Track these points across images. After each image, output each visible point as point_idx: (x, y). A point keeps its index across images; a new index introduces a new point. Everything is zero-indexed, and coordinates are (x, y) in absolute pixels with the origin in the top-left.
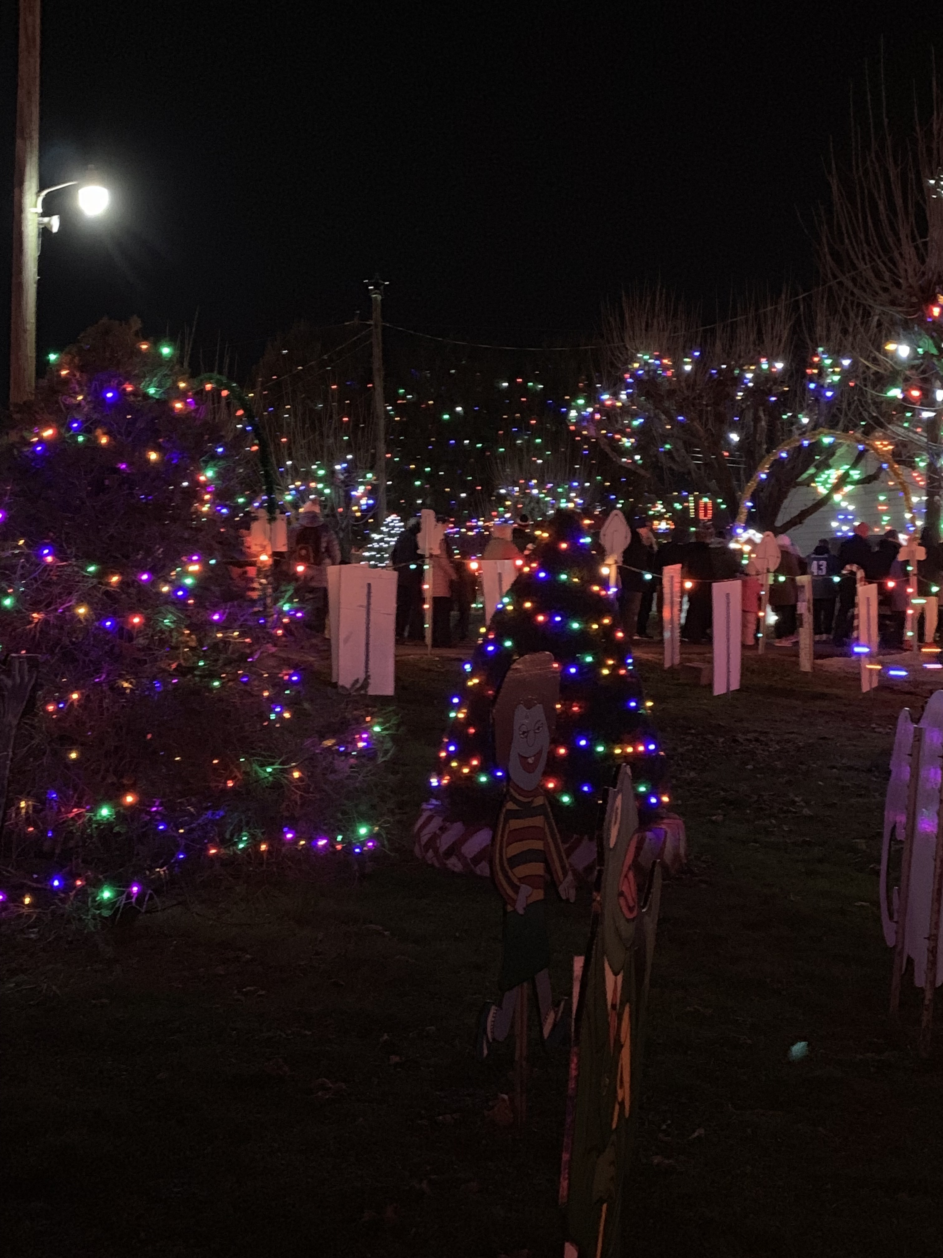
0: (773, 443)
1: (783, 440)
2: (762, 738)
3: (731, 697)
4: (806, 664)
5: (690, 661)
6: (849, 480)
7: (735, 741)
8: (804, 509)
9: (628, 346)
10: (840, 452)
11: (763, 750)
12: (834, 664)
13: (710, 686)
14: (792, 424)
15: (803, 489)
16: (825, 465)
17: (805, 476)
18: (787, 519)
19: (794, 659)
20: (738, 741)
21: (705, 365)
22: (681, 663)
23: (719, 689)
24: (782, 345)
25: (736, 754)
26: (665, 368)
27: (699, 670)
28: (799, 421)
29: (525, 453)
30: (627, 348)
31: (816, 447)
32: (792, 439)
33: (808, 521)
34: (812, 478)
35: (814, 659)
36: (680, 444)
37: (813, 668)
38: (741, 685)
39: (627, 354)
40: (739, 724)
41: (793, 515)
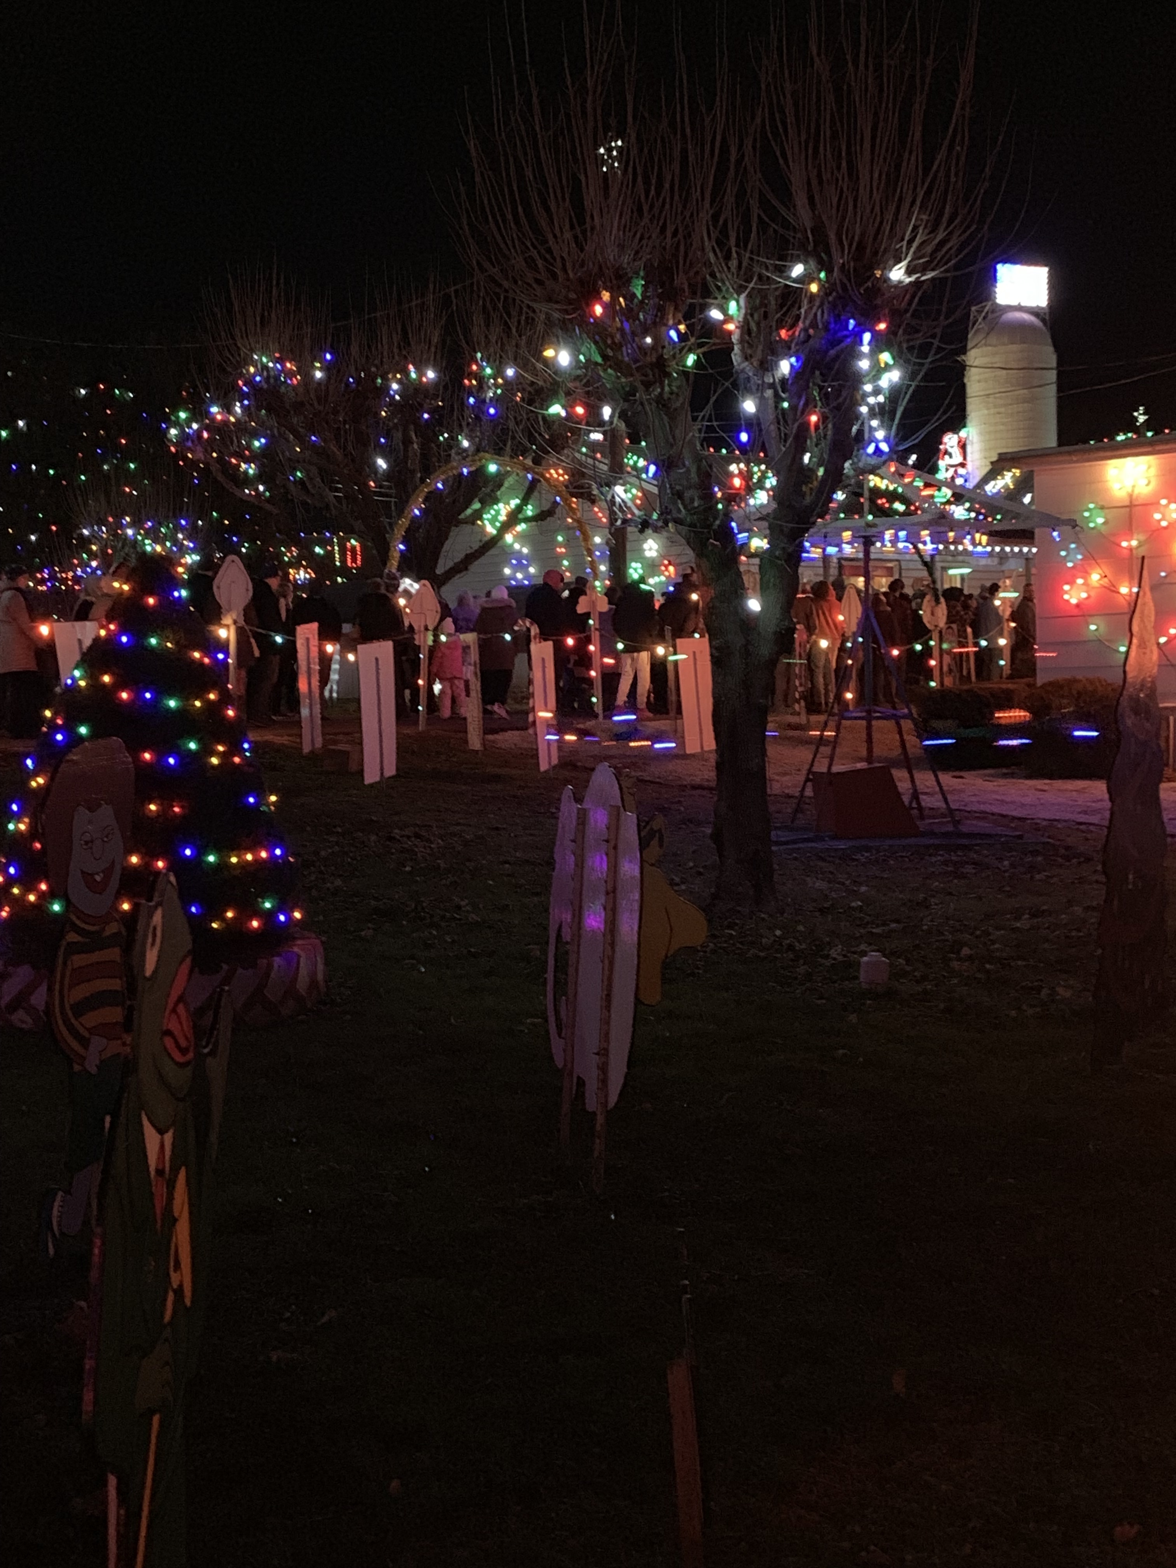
0: (428, 471)
1: (440, 467)
2: (423, 833)
3: (385, 785)
4: (475, 741)
5: (335, 742)
6: (520, 516)
7: (391, 839)
8: (468, 552)
9: (239, 345)
10: (509, 482)
11: (425, 847)
12: (508, 739)
13: (361, 772)
14: (451, 448)
15: (467, 528)
16: (490, 500)
17: (469, 511)
18: (450, 564)
19: (461, 735)
20: (394, 838)
21: (339, 371)
22: (324, 746)
23: (371, 776)
24: (433, 349)
25: (392, 854)
26: (290, 374)
27: (347, 753)
28: (458, 443)
29: (113, 482)
30: (238, 348)
31: (479, 473)
32: (449, 466)
33: (475, 567)
34: (478, 515)
35: (485, 733)
36: (314, 470)
37: (484, 744)
38: (398, 769)
39: (239, 355)
40: (396, 818)
41: (457, 560)
